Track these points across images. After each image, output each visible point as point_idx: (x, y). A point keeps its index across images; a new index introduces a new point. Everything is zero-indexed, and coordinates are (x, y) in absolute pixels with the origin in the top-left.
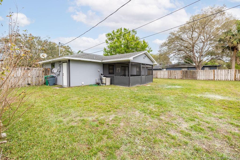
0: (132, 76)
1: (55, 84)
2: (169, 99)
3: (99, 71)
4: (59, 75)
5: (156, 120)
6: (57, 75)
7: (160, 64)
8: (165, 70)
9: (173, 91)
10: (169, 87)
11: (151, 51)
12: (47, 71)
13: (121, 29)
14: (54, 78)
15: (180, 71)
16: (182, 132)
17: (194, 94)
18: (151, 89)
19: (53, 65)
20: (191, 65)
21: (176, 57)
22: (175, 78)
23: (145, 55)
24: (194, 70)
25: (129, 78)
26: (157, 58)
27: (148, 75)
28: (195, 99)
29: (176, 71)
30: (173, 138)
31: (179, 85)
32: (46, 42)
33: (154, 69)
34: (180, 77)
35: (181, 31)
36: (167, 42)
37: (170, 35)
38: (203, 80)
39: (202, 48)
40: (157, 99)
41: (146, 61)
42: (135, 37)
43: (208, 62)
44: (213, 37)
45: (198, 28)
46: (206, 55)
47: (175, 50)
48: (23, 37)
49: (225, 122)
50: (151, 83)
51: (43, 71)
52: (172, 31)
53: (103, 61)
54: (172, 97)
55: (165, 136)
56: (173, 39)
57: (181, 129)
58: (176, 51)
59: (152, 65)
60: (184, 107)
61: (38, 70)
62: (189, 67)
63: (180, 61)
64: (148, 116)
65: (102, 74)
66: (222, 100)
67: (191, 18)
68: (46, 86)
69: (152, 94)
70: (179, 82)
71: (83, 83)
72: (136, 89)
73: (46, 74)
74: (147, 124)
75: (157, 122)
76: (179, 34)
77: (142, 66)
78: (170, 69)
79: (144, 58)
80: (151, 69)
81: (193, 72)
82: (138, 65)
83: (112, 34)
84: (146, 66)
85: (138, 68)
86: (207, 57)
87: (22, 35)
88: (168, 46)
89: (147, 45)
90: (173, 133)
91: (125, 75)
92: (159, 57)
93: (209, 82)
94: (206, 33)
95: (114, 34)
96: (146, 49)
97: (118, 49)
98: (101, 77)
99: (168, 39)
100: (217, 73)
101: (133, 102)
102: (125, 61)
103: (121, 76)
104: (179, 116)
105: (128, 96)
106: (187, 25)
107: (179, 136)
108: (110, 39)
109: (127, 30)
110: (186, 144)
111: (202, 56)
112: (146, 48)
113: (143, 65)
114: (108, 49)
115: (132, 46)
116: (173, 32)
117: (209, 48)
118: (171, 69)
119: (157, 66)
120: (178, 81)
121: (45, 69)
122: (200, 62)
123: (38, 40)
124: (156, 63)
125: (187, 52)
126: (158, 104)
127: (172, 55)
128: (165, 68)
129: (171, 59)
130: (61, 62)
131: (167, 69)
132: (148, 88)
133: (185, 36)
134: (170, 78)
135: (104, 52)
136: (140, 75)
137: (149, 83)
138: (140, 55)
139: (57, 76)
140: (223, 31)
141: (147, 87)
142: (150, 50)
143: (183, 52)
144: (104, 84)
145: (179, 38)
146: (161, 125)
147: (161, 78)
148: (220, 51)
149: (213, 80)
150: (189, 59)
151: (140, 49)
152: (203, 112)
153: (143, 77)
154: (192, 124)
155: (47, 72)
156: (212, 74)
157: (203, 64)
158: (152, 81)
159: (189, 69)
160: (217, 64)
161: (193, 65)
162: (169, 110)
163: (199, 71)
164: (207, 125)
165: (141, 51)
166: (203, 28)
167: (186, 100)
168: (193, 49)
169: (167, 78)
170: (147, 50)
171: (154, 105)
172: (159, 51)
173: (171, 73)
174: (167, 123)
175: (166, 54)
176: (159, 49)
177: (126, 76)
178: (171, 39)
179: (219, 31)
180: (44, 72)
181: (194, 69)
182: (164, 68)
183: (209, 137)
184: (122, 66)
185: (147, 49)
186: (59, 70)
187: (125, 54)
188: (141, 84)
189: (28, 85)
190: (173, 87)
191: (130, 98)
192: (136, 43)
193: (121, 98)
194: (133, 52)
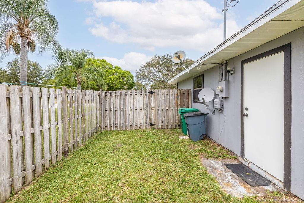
1: (205, 137)
4: (221, 110)
6: (213, 110)
12: (185, 96)
14: (202, 116)
51: (177, 97)
61: (169, 94)
73: (182, 105)
121: (182, 91)
155: (184, 100)
180: (179, 99)
186: (221, 95)
189: (150, 126)
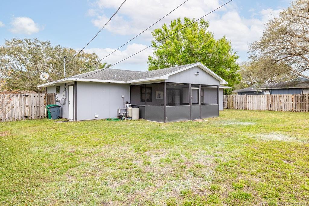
1: (60, 117)
3: (122, 97)
4: (64, 103)
6: (63, 104)
8: (267, 93)
9: (227, 128)
10: (231, 123)
12: (50, 98)
13: (179, 21)
14: (58, 108)
15: (290, 95)
17: (252, 133)
18: (193, 125)
19: (58, 88)
22: (280, 109)
23: (197, 70)
32: (58, 49)
41: (202, 80)
42: (206, 33)
48: (25, 44)
50: (215, 117)
51: (45, 98)
53: (129, 82)
54: (206, 136)
59: (218, 86)
61: (39, 97)
65: (127, 103)
68: (48, 120)
71: (96, 116)
73: (49, 103)
77: (192, 88)
78: (277, 91)
79: (196, 75)
83: (163, 31)
87: (24, 41)
95: (166, 30)
98: (126, 107)
108: (159, 40)
109: (190, 20)
113: (193, 86)
114: (155, 58)
121: (48, 94)
123: (46, 46)
128: (268, 90)
130: (66, 85)
131: (272, 91)
134: (271, 110)
135: (149, 63)
136: (187, 104)
139: (62, 106)
144: (129, 117)
147: (253, 110)
153: (196, 107)
155: (50, 100)
158: (218, 114)
169: (265, 109)
173: (272, 101)
180: (46, 100)
182: (266, 90)
186: (64, 97)
188: (190, 118)
189: (25, 118)
190: (241, 123)
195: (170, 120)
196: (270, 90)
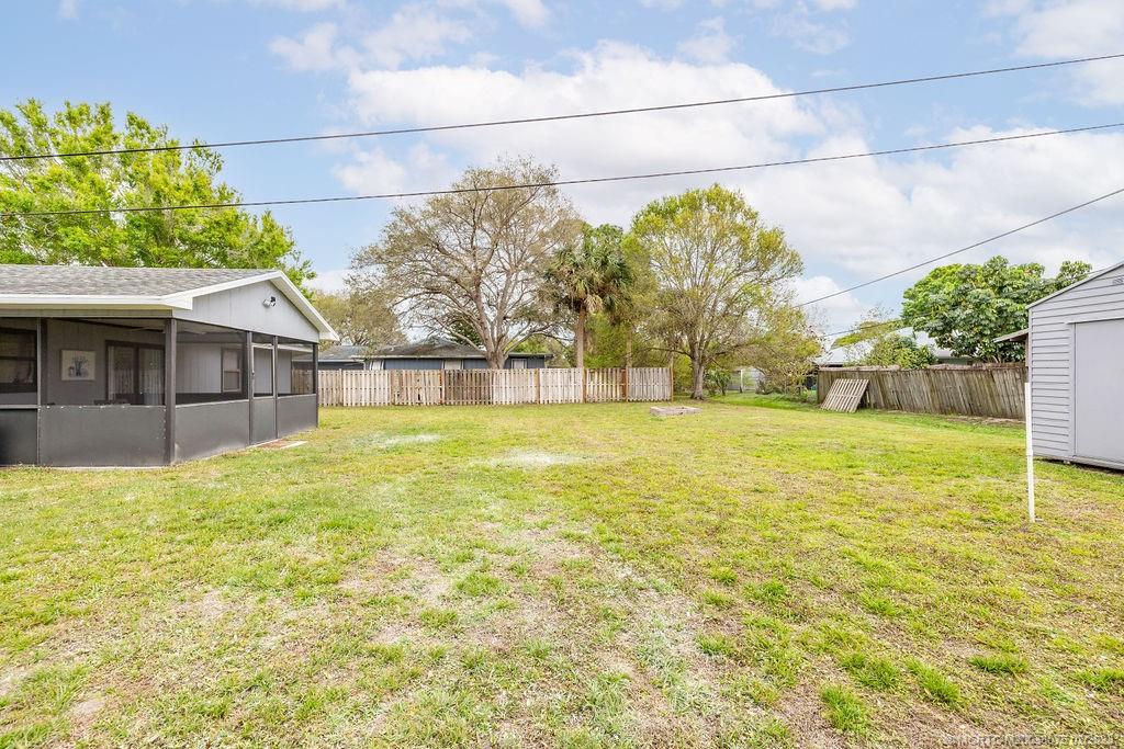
0: (183, 398)
2: (386, 494)
5: (319, 606)
7: (358, 342)
8: (377, 367)
9: (408, 455)
10: (392, 442)
11: (312, 276)
13: (105, 113)
15: (436, 372)
16: (425, 620)
17: (480, 457)
18: (304, 461)
20: (474, 351)
21: (421, 317)
22: (417, 401)
23: (270, 293)
24: (483, 371)
25: (168, 417)
26: (341, 314)
27: (297, 391)
28: (482, 475)
29: (422, 372)
30: (389, 660)
31: (431, 431)
33: (319, 363)
34: (436, 397)
35: (435, 215)
36: (382, 247)
37: (397, 219)
38: (510, 406)
39: (505, 291)
40: (334, 505)
41: (281, 322)
42: (214, 187)
43: (522, 341)
44: (531, 259)
45: (490, 217)
46: (516, 318)
47: (415, 286)
49: (553, 537)
50: (311, 431)
52: (403, 204)
54: (402, 484)
55: (354, 664)
56: (406, 237)
57: (424, 609)
58: (420, 291)
59: (314, 345)
60: (442, 514)
62: (468, 356)
63: (435, 333)
64: (278, 601)
66: (552, 468)
67: (469, 176)
69: (308, 486)
70: (430, 418)
72: (215, 472)
74: (269, 643)
75: (325, 613)
76: (431, 223)
77: (254, 345)
78: (397, 363)
79: (266, 306)
80: (305, 365)
81: (481, 379)
82: (233, 341)
84: (279, 347)
85: (235, 356)
86: (519, 325)
88: (386, 266)
89: (288, 239)
90: (389, 640)
91: (138, 399)
92: (348, 307)
93: (525, 411)
94: (514, 243)
96: (281, 259)
97: (78, 229)
99: (386, 235)
100: (545, 378)
101: (190, 549)
102: (130, 309)
103: (106, 402)
104: (421, 558)
105: (151, 522)
106: (457, 199)
107: (413, 639)
109: (153, 129)
110: (438, 658)
111: (505, 318)
112: (278, 255)
113: (259, 338)
115: (194, 230)
116: (408, 211)
117: (522, 294)
118: (402, 363)
119: (343, 351)
120: (428, 412)
122: (500, 339)
124: (332, 335)
125: (461, 301)
126: (335, 527)
127: (404, 306)
128: (378, 360)
129: (403, 321)
131: (387, 364)
132: (292, 459)
133: (449, 238)
134: (398, 405)
136: (243, 395)
137: (299, 432)
138: (240, 288)
140: (556, 246)
141: (283, 453)
142: (304, 271)
143: (444, 297)
145: (427, 240)
146: (340, 622)
147: (358, 406)
148: (549, 311)
149: (536, 403)
150: (466, 328)
151: (246, 256)
152: (500, 517)
153: (264, 405)
154: (463, 573)
156: (534, 385)
157: (508, 348)
158: (315, 421)
159: (469, 364)
160: (545, 350)
161: (479, 352)
162: (382, 541)
163: (498, 371)
164: (510, 561)
165: (255, 267)
166: (505, 223)
167: (450, 488)
168: (478, 291)
169: (386, 402)
170: (288, 267)
171: (314, 538)
172: (348, 282)
173: (401, 383)
174: (373, 602)
175: (378, 296)
176: (347, 273)
177: (143, 404)
178: (396, 239)
179: (545, 242)
181: (484, 364)
182: (373, 360)
183: (510, 601)
184: (109, 343)
185: (288, 260)
187: (141, 271)
188: (250, 440)
190: (410, 439)
191: (171, 529)
192: (215, 215)
193: (93, 541)
194: (199, 265)
195: (190, 451)
196: (381, 360)
